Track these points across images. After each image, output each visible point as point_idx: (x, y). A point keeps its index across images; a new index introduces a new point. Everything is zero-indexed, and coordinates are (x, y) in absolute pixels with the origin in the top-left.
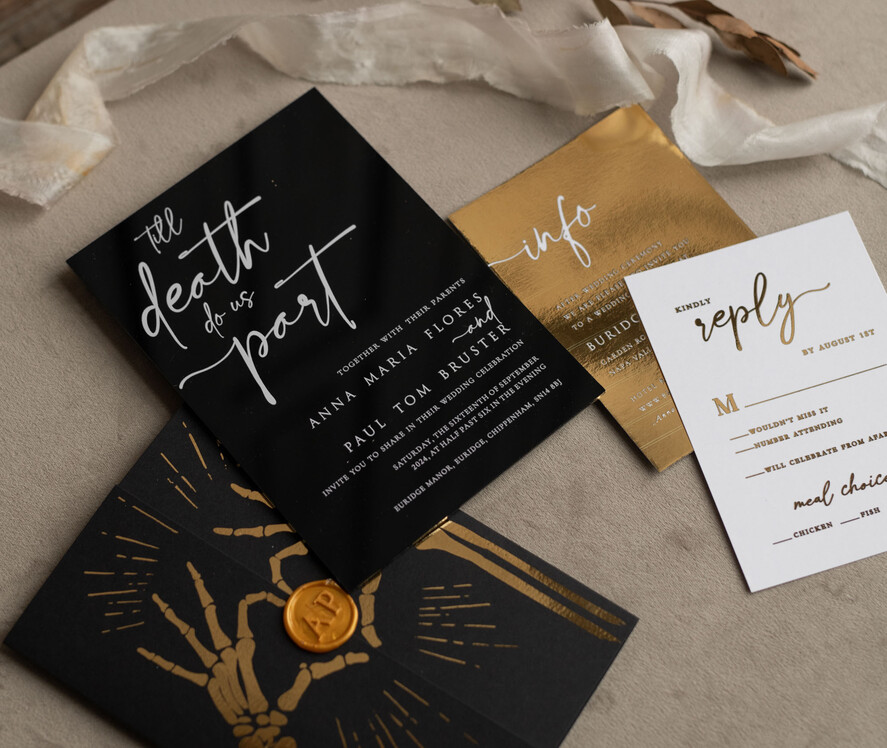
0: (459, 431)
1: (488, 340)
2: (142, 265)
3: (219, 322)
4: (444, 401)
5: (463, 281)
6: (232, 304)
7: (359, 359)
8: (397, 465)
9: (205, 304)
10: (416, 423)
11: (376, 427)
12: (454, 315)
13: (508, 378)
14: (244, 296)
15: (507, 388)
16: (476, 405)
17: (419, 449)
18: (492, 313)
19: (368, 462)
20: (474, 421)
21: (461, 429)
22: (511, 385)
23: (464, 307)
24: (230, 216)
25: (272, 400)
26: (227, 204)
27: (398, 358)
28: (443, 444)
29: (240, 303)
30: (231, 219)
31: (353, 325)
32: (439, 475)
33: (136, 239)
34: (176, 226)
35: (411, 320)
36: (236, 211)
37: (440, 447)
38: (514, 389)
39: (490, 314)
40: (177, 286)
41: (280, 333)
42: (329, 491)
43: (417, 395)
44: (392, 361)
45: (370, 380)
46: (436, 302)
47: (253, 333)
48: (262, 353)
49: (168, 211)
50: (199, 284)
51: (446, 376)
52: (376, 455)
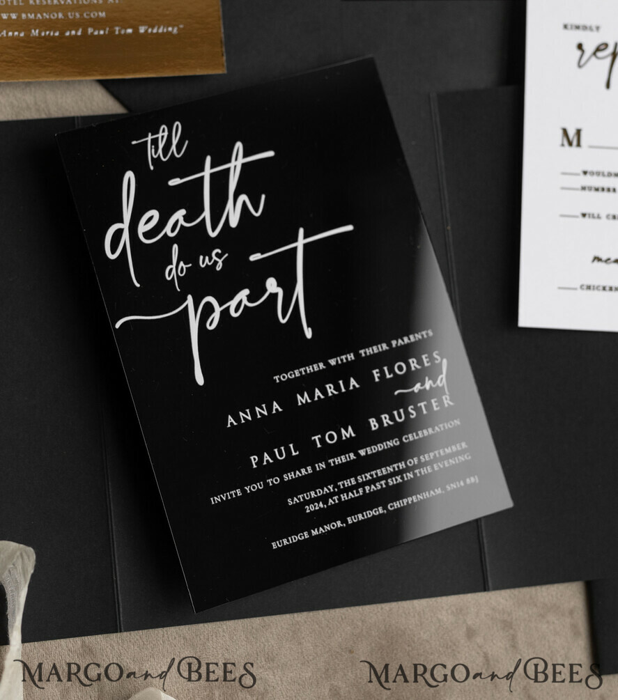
0: (364, 490)
1: (429, 407)
2: (130, 175)
3: (182, 272)
4: (362, 453)
5: (431, 334)
7: (301, 372)
8: (292, 501)
9: (175, 247)
10: (328, 465)
11: (288, 451)
12: (408, 365)
13: (432, 454)
14: (217, 255)
15: (426, 464)
16: (390, 469)
17: (320, 492)
18: (444, 380)
19: (266, 484)
20: (381, 485)
21: (367, 488)
22: (431, 463)
23: (420, 362)
24: (236, 159)
25: (200, 379)
26: (239, 146)
27: (337, 388)
28: (344, 497)
29: (210, 261)
30: (236, 165)
31: (309, 333)
32: (327, 528)
33: (134, 143)
34: (179, 147)
35: (365, 353)
36: (245, 156)
37: (340, 499)
38: (433, 468)
39: (442, 381)
40: (155, 214)
41: (237, 310)
42: (217, 499)
43: (340, 435)
44: (330, 388)
45: (302, 399)
46: (397, 345)
47: (210, 299)
48: (210, 325)
49: (177, 126)
50: (177, 221)
51: (375, 426)
52: (276, 480)
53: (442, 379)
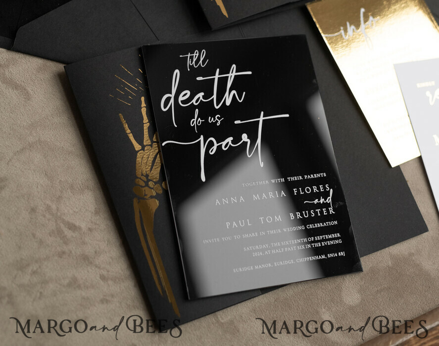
0: (285, 250)
1: (322, 212)
2: (177, 71)
3: (199, 123)
4: (285, 230)
5: (325, 175)
6: (210, 118)
7: (256, 183)
8: (246, 248)
9: (197, 110)
10: (266, 233)
11: (246, 222)
12: (312, 190)
13: (321, 237)
14: (218, 118)
15: (318, 241)
16: (299, 241)
17: (261, 247)
18: (330, 200)
19: (233, 238)
20: (294, 249)
21: (286, 249)
22: (320, 241)
23: (318, 188)
24: (232, 73)
25: (203, 178)
26: (234, 66)
27: (274, 194)
28: (273, 251)
29: (214, 120)
30: (232, 75)
31: (262, 165)
32: (263, 266)
33: (181, 56)
34: (204, 62)
35: (290, 179)
36: (236, 72)
37: (271, 252)
38: (321, 244)
39: (329, 200)
40: (188, 92)
41: (225, 147)
42: (207, 241)
43: (274, 219)
44: (271, 194)
45: (256, 197)
46: (307, 178)
47: (212, 139)
48: (211, 152)
49: (204, 52)
50: (199, 98)
51: (293, 217)
52: (239, 237)
53: (329, 199)
